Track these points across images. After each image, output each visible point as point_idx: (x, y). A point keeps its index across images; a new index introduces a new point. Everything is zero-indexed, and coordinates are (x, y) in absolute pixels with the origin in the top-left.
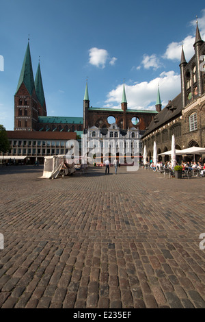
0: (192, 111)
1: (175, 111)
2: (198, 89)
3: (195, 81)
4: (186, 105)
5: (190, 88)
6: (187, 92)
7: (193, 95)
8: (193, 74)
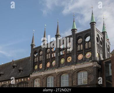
0: (37, 77)
3: (40, 60)
5: (37, 62)
6: (34, 64)
7: (39, 68)
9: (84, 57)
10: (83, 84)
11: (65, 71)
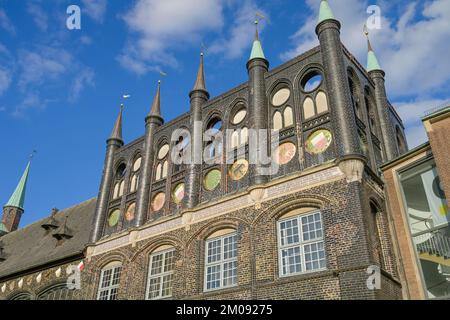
0: (112, 256)
1: (66, 243)
2: (136, 209)
3: (132, 190)
4: (99, 236)
5: (119, 199)
6: (111, 205)
7: (123, 219)
8: (132, 173)
9: (301, 149)
10: (304, 270)
11: (223, 217)
